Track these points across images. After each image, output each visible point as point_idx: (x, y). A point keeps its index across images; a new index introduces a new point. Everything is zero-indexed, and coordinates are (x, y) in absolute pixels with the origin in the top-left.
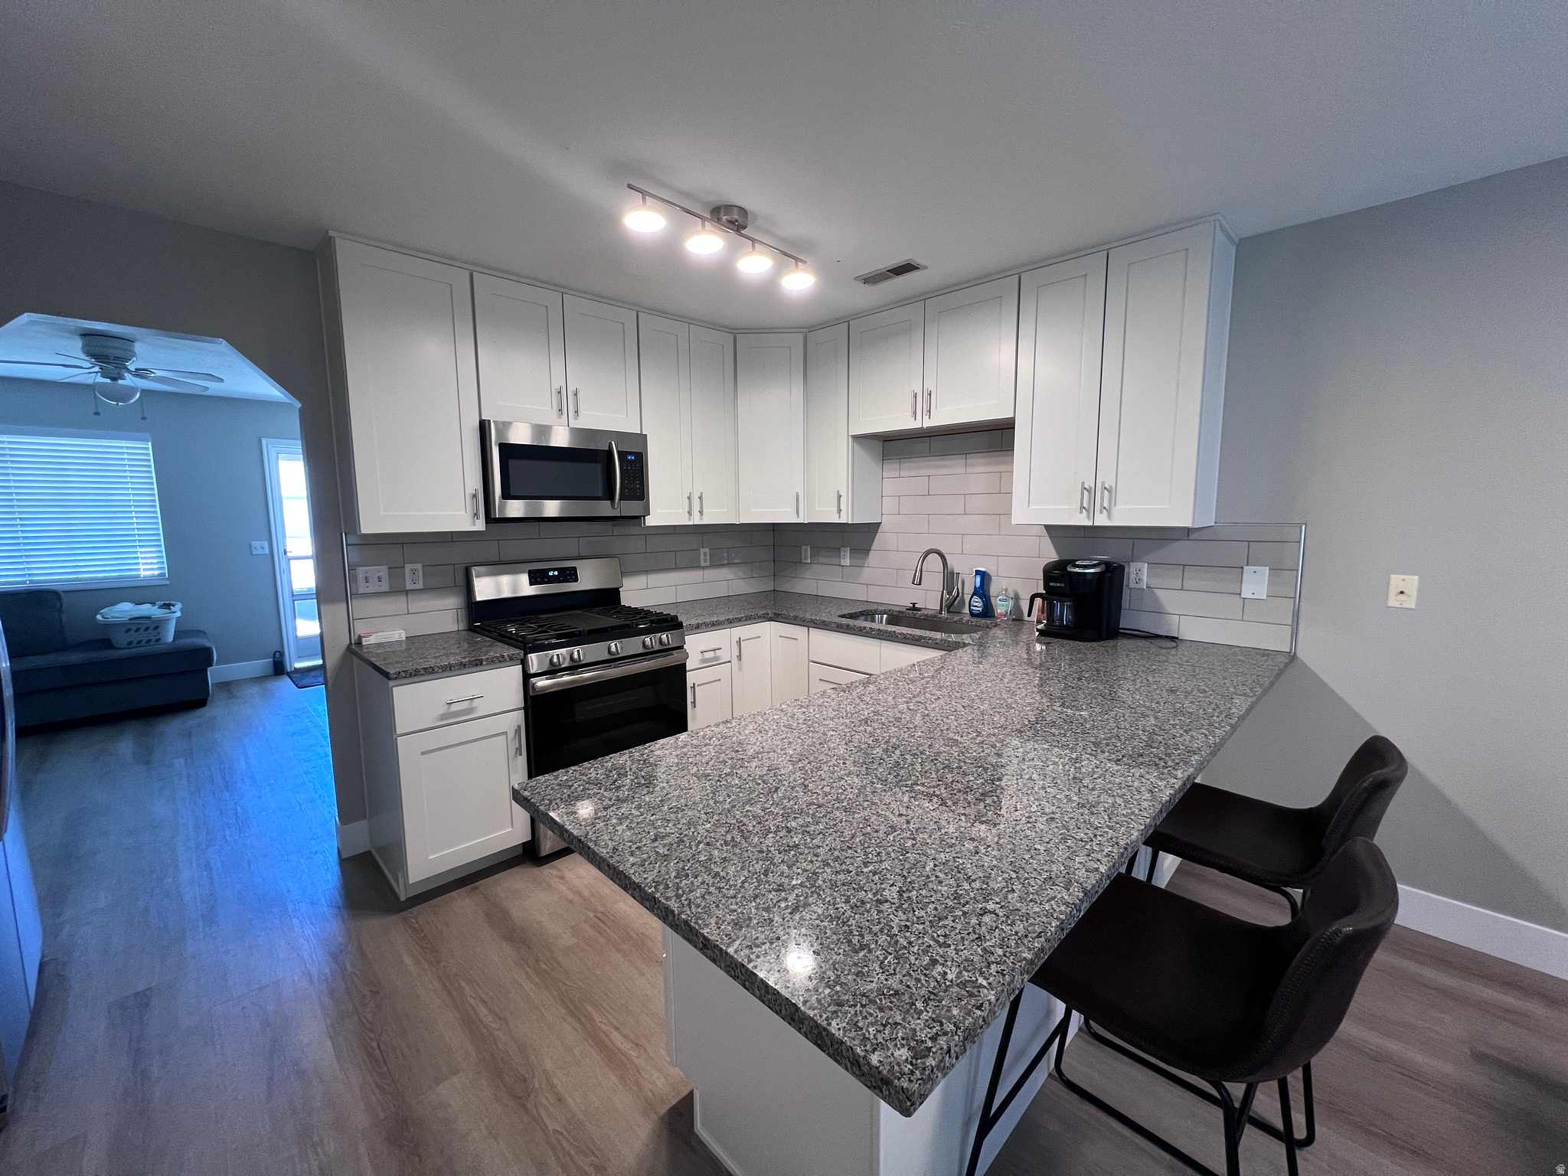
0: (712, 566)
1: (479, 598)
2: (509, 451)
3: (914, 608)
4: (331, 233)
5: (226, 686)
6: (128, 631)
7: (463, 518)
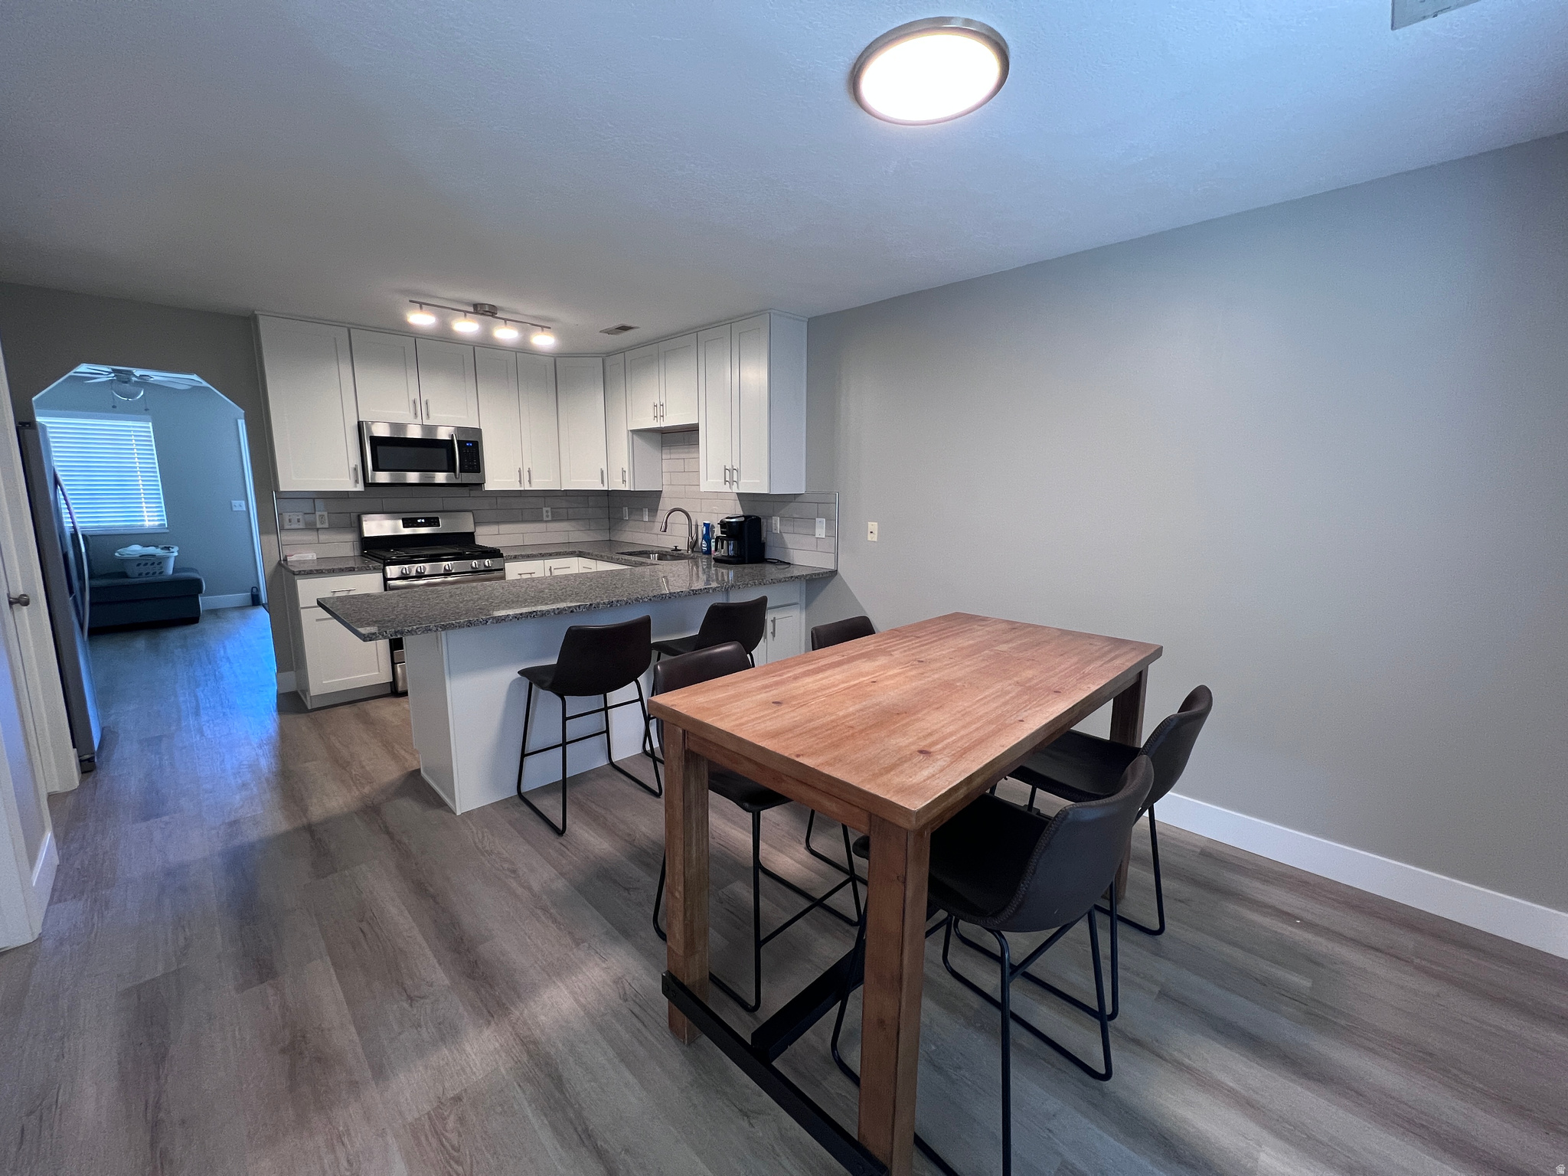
0: (554, 520)
1: (366, 535)
2: (376, 441)
3: (676, 549)
4: (256, 312)
5: (215, 612)
6: (139, 565)
7: (348, 483)
